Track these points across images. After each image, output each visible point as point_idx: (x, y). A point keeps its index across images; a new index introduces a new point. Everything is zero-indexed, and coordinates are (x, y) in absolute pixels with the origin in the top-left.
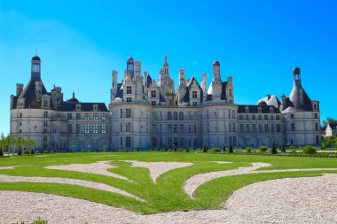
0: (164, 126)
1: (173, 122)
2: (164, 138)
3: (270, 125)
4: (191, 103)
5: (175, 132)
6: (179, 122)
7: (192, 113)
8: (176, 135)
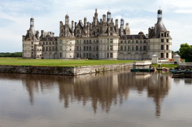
0: (82, 48)
1: (86, 45)
2: (82, 53)
3: (139, 47)
4: (96, 35)
5: (87, 50)
6: (89, 45)
7: (95, 41)
8: (88, 52)
